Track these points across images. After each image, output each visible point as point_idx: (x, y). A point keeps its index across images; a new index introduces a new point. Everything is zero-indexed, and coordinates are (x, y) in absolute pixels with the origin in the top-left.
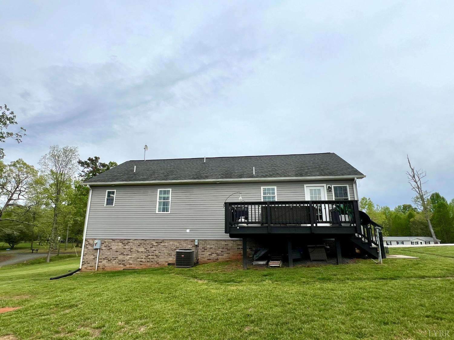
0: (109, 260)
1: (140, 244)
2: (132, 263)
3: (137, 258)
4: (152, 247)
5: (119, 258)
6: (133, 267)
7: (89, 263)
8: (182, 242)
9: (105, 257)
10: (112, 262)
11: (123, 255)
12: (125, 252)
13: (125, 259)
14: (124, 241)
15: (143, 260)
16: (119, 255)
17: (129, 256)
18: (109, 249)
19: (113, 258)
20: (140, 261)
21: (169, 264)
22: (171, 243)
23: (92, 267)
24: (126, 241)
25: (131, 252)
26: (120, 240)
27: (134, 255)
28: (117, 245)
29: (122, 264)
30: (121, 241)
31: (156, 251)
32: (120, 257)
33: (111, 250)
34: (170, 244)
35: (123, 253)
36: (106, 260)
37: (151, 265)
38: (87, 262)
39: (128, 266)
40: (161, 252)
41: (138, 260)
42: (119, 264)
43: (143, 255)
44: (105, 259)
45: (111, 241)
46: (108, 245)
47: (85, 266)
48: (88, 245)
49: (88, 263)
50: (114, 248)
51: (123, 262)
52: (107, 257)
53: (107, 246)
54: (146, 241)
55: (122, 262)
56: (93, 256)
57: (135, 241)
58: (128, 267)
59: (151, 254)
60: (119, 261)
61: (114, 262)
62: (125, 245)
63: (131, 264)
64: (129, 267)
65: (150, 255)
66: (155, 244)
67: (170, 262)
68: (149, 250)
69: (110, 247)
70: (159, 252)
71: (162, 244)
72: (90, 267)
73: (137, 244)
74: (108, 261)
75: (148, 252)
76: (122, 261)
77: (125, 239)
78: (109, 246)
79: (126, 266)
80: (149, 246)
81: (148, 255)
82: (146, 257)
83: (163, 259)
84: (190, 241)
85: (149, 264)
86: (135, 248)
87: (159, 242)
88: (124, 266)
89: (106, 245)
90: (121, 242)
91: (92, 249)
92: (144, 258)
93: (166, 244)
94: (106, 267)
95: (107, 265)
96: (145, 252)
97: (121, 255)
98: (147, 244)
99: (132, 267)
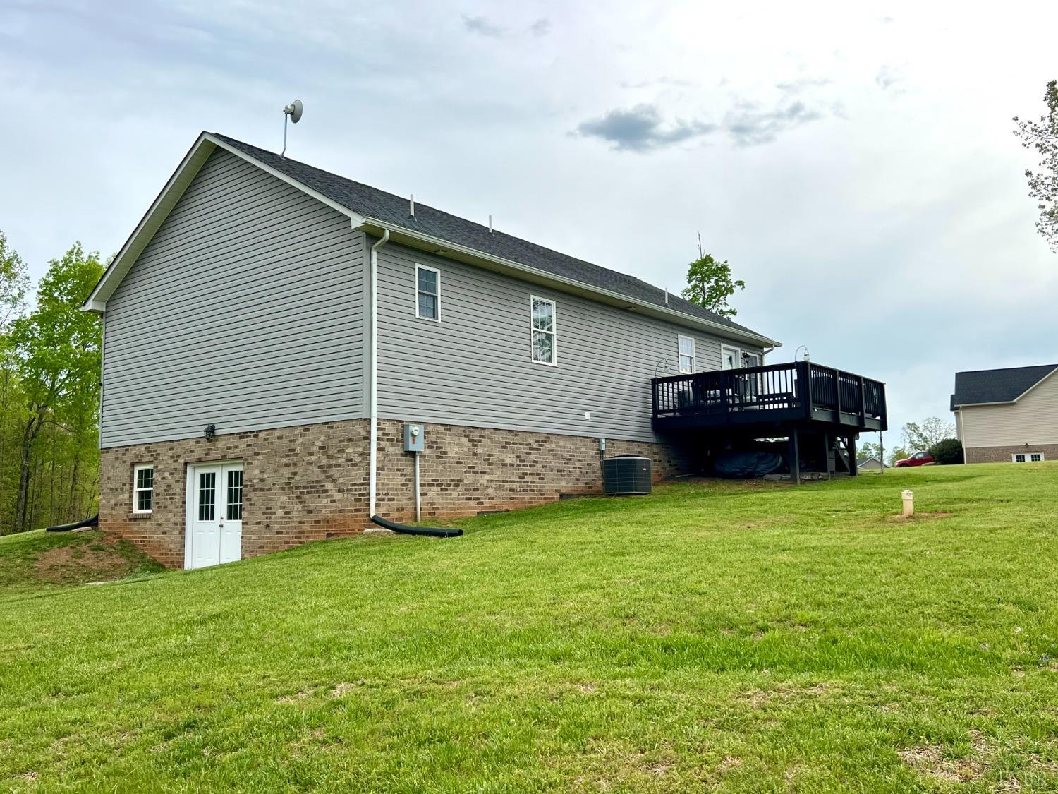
0: (443, 487)
1: (507, 443)
2: (493, 494)
3: (503, 481)
4: (530, 453)
5: (465, 482)
6: (498, 507)
7: (393, 499)
8: (580, 444)
9: (433, 480)
10: (451, 494)
11: (474, 473)
12: (476, 463)
13: (479, 485)
14: (471, 432)
15: (515, 486)
16: (465, 472)
17: (487, 477)
18: (439, 455)
19: (452, 480)
20: (510, 490)
21: (562, 496)
22: (562, 443)
23: (403, 509)
24: (476, 434)
25: (490, 464)
26: (462, 429)
27: (497, 474)
28: (458, 444)
29: (475, 499)
30: (467, 431)
31: (537, 462)
32: (469, 479)
33: (446, 457)
34: (560, 447)
35: (473, 467)
36: (435, 489)
37: (531, 498)
38: (385, 495)
39: (487, 503)
40: (546, 466)
41: (508, 486)
42: (467, 499)
43: (513, 474)
44: (433, 485)
45: (442, 429)
46: (436, 443)
47: (383, 510)
48: (383, 440)
49: (390, 500)
50: (453, 451)
51: (476, 495)
52: (437, 480)
53: (435, 445)
54: (516, 435)
55: (473, 493)
56: (401, 475)
57: (495, 434)
58: (486, 507)
59: (528, 470)
60: (465, 490)
61: (455, 495)
62: (475, 446)
63: (493, 498)
64: (490, 507)
65: (527, 474)
66: (535, 446)
67: (563, 491)
68: (524, 461)
69: (441, 448)
70: (543, 467)
71: (547, 445)
72: (397, 510)
73: (500, 443)
74: (442, 490)
75: (524, 466)
76: (474, 490)
77: (473, 427)
78: (439, 445)
79: (482, 503)
80: (524, 449)
81: (523, 474)
82: (520, 478)
83: (551, 483)
84: (591, 440)
85: (527, 497)
86: (497, 454)
87: (543, 439)
88: (478, 503)
89: (432, 442)
90: (465, 436)
91: (396, 454)
92: (518, 481)
93: (554, 446)
94: (438, 508)
95: (439, 502)
96: (518, 465)
97: (469, 472)
98: (520, 444)
99: (494, 507)
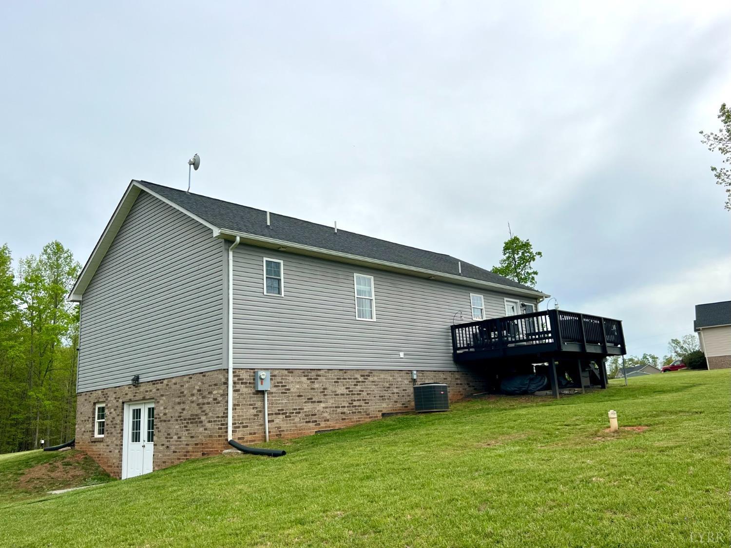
0: (287, 415)
1: (338, 379)
2: (328, 417)
3: (336, 407)
4: (357, 385)
5: (305, 410)
6: (332, 427)
7: (247, 426)
8: (397, 375)
9: (279, 410)
10: (293, 419)
11: (312, 402)
12: (314, 395)
13: (316, 411)
14: (309, 372)
15: (345, 410)
16: (305, 402)
17: (322, 405)
18: (284, 391)
19: (295, 409)
20: (342, 413)
21: (383, 415)
22: (382, 376)
23: (255, 433)
24: (314, 374)
25: (325, 395)
26: (302, 371)
27: (331, 402)
28: (298, 382)
29: (313, 422)
30: (305, 372)
31: (363, 391)
32: (308, 407)
33: (289, 393)
34: (381, 379)
35: (312, 399)
36: (281, 417)
37: (359, 418)
38: (240, 424)
39: (323, 424)
40: (370, 394)
41: (339, 410)
42: (307, 422)
43: (344, 401)
44: (279, 414)
45: (286, 372)
46: (282, 382)
47: (239, 434)
48: (238, 383)
49: (244, 427)
50: (294, 388)
51: (314, 418)
52: (283, 410)
53: (280, 385)
54: (345, 373)
55: (311, 417)
56: (253, 408)
57: (329, 373)
58: (323, 427)
59: (356, 397)
60: (305, 416)
61: (297, 420)
62: (313, 382)
63: (328, 420)
64: (326, 427)
65: (355, 401)
66: (361, 379)
67: (385, 411)
68: (352, 391)
69: (285, 386)
70: (368, 394)
71: (371, 379)
72: (251, 434)
73: (333, 379)
74: (286, 417)
75: (352, 394)
76: (312, 415)
77: (311, 369)
78: (283, 384)
79: (319, 424)
80: (352, 382)
81: (352, 400)
82: (349, 404)
83: (374, 406)
84: (405, 372)
85: (355, 417)
86: (331, 388)
87: (367, 374)
88: (316, 425)
89: (278, 383)
90: (304, 376)
91: (250, 393)
92: (348, 406)
93: (376, 379)
94: (283, 431)
95: (284, 426)
96: (347, 394)
97: (308, 402)
98: (349, 379)
99: (330, 427)
